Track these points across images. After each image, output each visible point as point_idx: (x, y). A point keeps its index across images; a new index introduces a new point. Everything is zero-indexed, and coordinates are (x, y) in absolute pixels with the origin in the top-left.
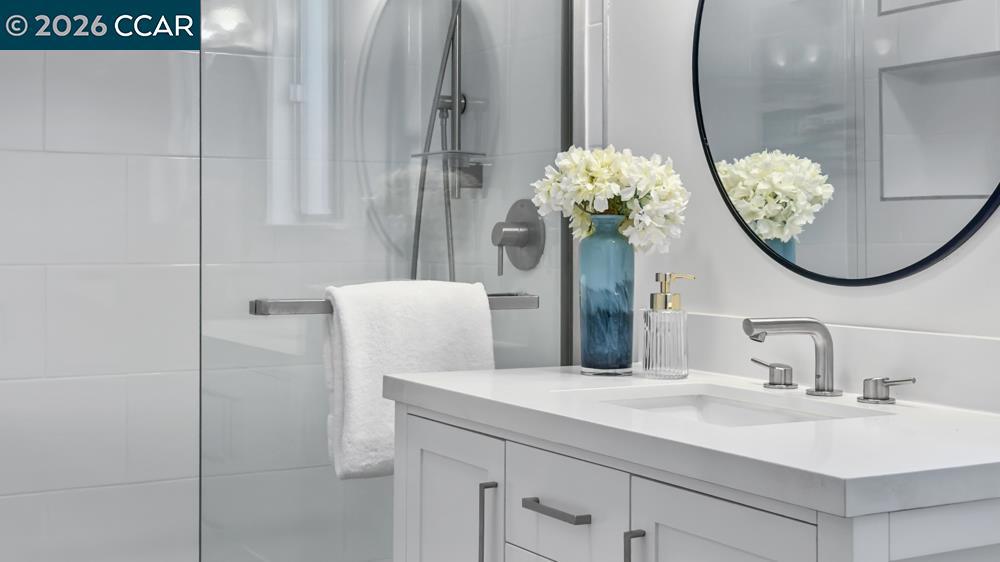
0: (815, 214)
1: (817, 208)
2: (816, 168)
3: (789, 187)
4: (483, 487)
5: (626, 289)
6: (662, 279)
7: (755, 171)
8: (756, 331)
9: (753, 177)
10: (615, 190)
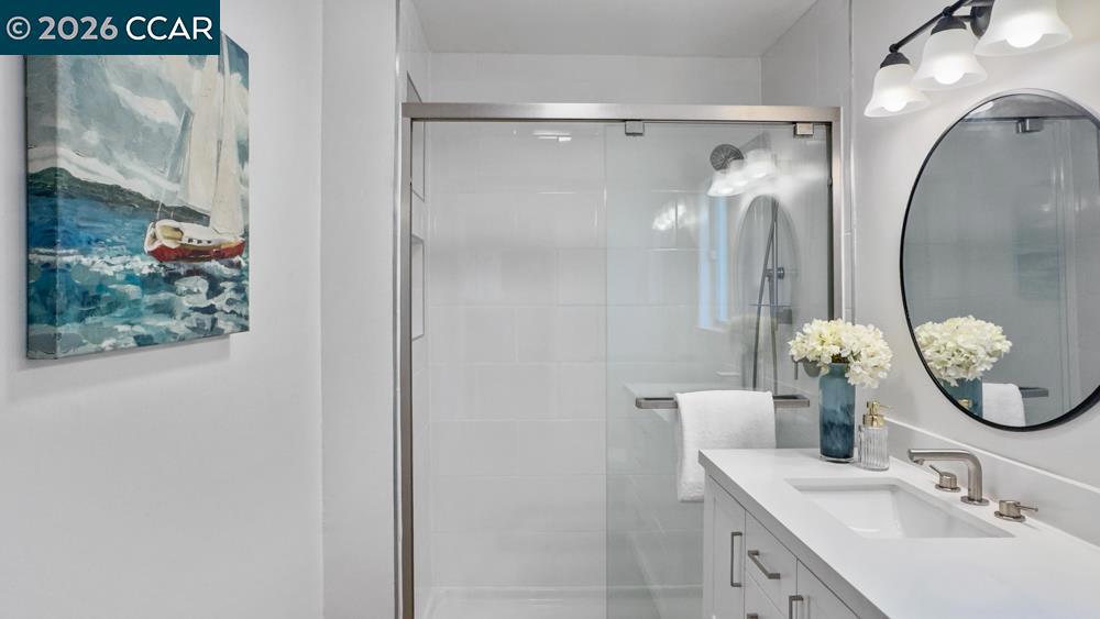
0: (993, 364)
1: (994, 360)
2: (999, 329)
3: (971, 346)
4: (734, 534)
5: (849, 409)
6: (870, 405)
7: (945, 334)
8: (915, 458)
9: (945, 338)
10: (836, 350)
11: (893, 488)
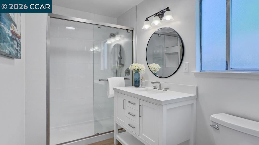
0: (159, 70)
2: (159, 65)
4: (124, 100)
5: (139, 78)
6: (143, 77)
8: (153, 83)
9: (152, 66)
11: (147, 90)
